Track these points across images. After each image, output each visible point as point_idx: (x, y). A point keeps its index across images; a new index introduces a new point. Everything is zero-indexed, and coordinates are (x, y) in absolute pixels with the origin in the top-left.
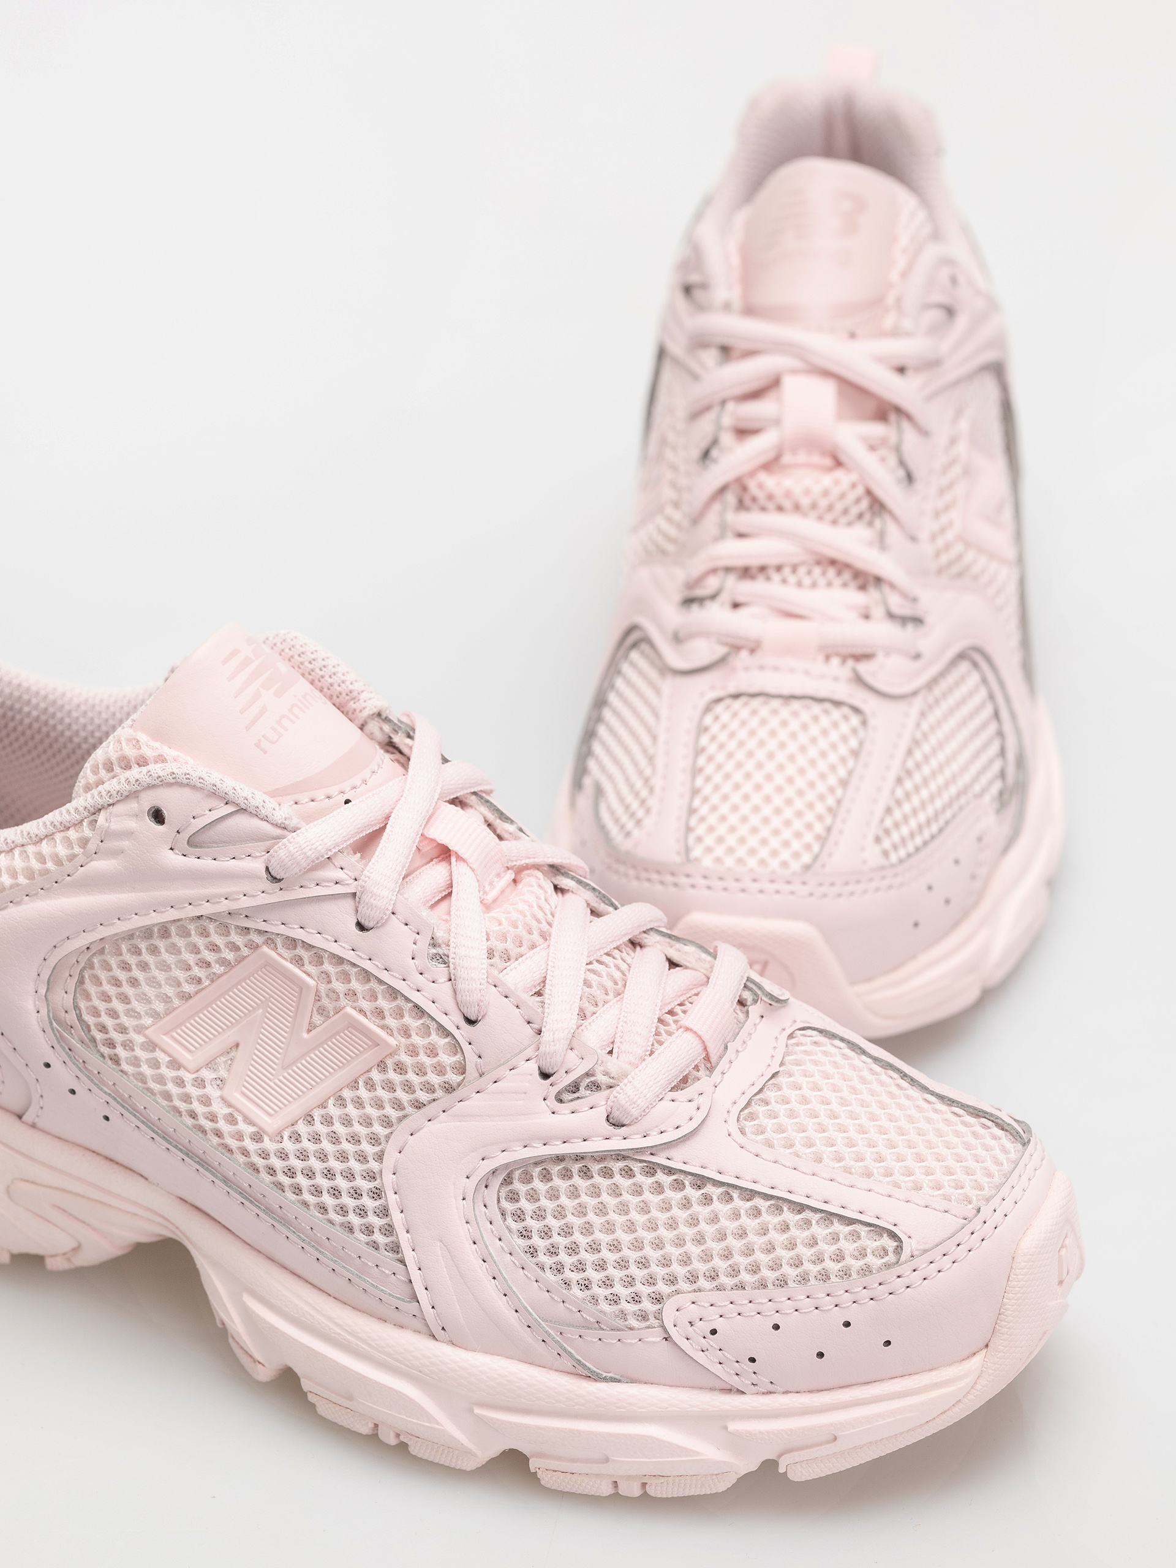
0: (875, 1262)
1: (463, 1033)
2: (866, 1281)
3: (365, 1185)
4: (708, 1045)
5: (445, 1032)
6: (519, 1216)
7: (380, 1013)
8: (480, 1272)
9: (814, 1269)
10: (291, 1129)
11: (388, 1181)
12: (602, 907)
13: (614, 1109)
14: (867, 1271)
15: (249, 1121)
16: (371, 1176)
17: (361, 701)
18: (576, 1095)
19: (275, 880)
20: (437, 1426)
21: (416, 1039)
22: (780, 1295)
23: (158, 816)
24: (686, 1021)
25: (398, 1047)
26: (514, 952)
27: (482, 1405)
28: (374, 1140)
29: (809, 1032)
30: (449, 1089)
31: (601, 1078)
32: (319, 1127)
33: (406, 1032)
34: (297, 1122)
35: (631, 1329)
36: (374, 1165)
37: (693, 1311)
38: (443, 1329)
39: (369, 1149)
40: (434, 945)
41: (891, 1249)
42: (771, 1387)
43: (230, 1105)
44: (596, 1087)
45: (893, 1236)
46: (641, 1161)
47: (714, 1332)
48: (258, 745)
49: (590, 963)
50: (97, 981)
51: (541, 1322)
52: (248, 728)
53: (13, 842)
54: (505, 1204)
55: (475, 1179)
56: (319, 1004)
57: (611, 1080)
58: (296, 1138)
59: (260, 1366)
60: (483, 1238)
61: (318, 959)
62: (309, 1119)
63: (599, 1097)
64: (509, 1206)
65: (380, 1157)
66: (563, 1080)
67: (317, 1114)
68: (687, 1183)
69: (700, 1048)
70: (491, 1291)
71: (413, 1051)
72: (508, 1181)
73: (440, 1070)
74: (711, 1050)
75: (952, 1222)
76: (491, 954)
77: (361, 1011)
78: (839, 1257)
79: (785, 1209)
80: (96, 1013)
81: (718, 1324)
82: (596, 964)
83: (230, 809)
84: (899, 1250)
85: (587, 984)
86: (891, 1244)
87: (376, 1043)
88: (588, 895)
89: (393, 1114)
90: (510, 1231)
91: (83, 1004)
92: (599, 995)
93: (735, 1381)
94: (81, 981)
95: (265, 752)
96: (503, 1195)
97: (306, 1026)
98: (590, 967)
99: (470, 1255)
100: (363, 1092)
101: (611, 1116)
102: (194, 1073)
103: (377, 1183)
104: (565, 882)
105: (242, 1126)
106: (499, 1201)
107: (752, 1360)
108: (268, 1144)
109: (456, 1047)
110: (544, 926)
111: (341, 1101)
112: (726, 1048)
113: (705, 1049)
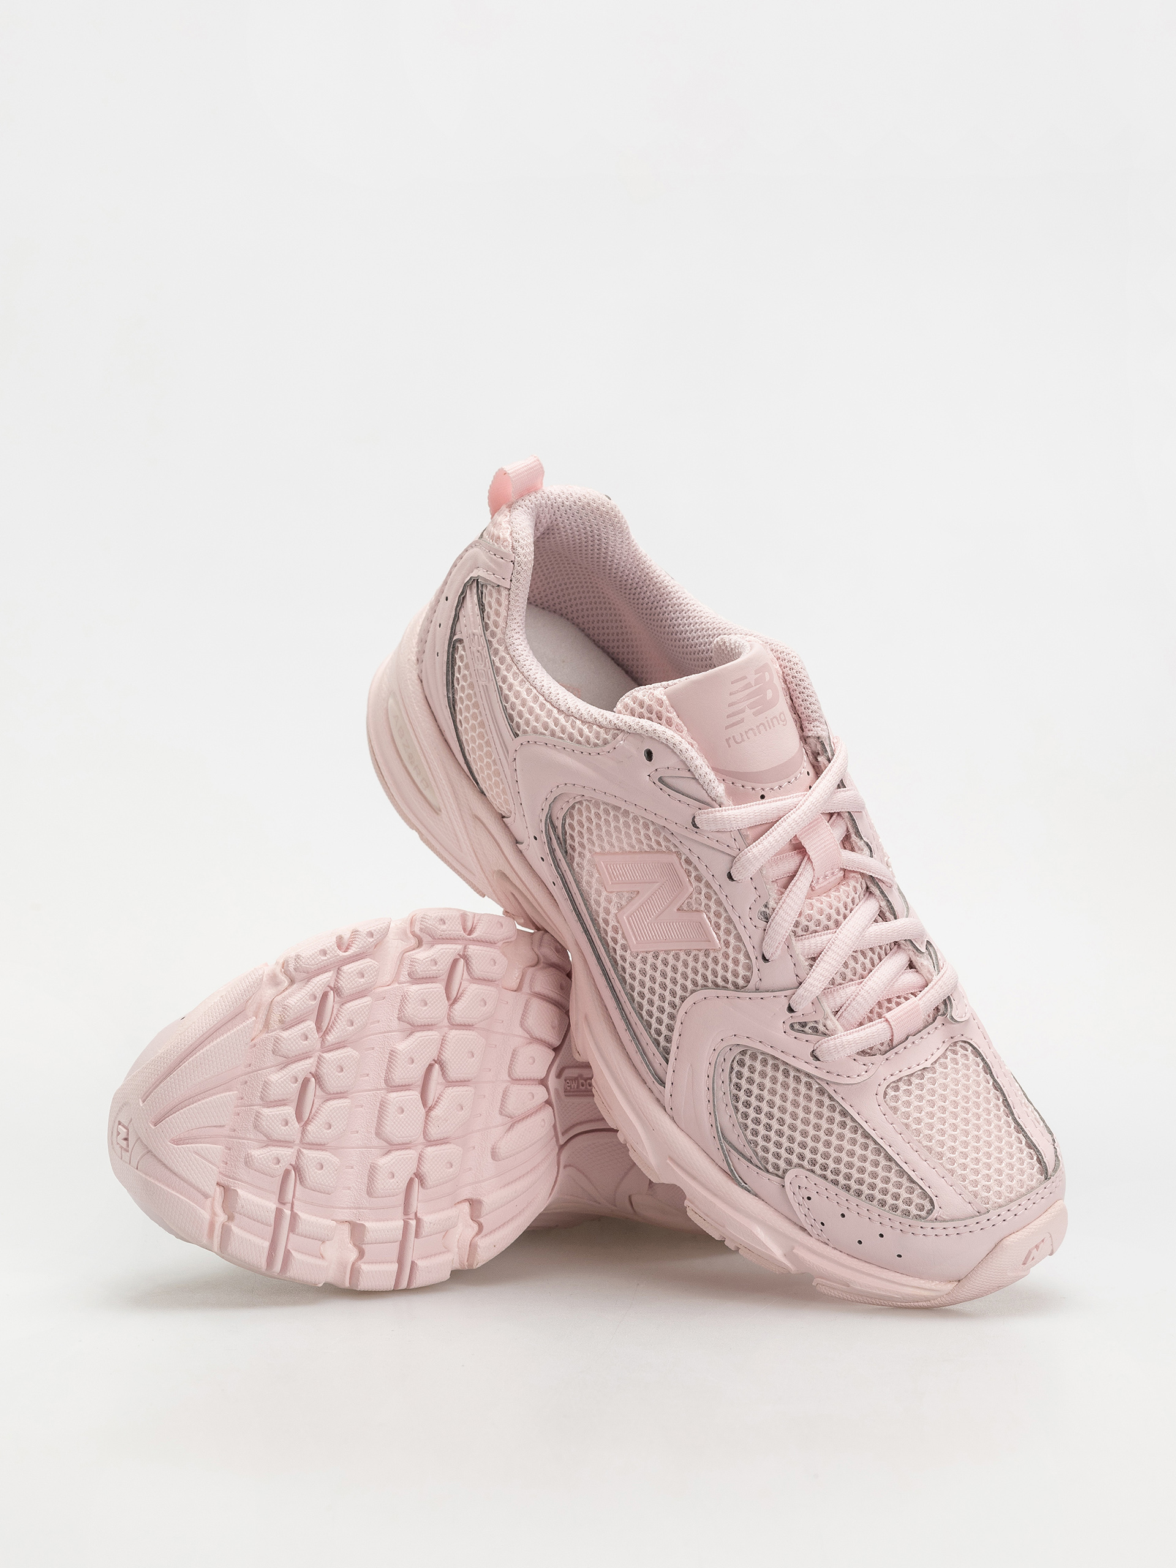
0: (914, 1211)
1: (757, 963)
2: (903, 1220)
3: (668, 1009)
4: (895, 1035)
5: (747, 956)
6: (740, 1075)
7: (717, 926)
8: (704, 1095)
9: (879, 1196)
10: (645, 954)
11: (680, 1015)
12: (888, 914)
13: (818, 1050)
14: (907, 1213)
15: (624, 937)
16: (673, 1006)
17: (812, 725)
18: (802, 1029)
19: (694, 825)
20: (645, 1154)
21: (730, 951)
22: (854, 1200)
23: (649, 755)
24: (888, 1015)
25: (720, 949)
26: (812, 927)
27: (671, 1159)
28: (684, 988)
29: (967, 1046)
30: (736, 987)
31: (821, 1028)
32: (659, 963)
33: (727, 944)
34: (650, 952)
35: (768, 1171)
36: (677, 1001)
37: (804, 1183)
38: (671, 1109)
39: (679, 992)
40: (766, 906)
41: (926, 1209)
42: (827, 1241)
43: (618, 922)
44: (815, 1030)
45: (932, 1203)
46: (819, 1084)
47: (809, 1198)
48: (727, 740)
49: (856, 952)
50: (580, 812)
51: (722, 1139)
52: (727, 728)
53: (572, 712)
54: (735, 1064)
55: (724, 1044)
56: (690, 900)
57: (826, 1031)
58: (644, 961)
59: (578, 1054)
60: (714, 1076)
61: (699, 879)
62: (656, 957)
63: (813, 1038)
64: (736, 1068)
65: (683, 999)
66: (798, 1017)
67: (662, 956)
68: (838, 1110)
69: (889, 1034)
70: (704, 1108)
71: (726, 956)
72: (743, 1053)
73: (735, 974)
74: (895, 1038)
75: (970, 1210)
76: (797, 924)
77: (709, 918)
78: (896, 1197)
79: (882, 1154)
80: (573, 828)
81: (814, 1196)
82: (859, 953)
83: (688, 775)
84: (930, 1212)
85: (846, 965)
86: (928, 1206)
87: (709, 940)
88: (883, 903)
89: (700, 981)
90: (731, 1081)
91: (568, 821)
92: (849, 975)
93: (808, 1228)
94: (573, 807)
95: (729, 747)
96: (737, 1059)
97: (678, 906)
98: (854, 954)
99: (703, 1083)
100: (690, 960)
101: (815, 1052)
102: (609, 892)
103: (674, 1011)
104: (873, 888)
105: (619, 937)
106: (733, 1061)
107: (823, 1224)
108: (628, 955)
109: (749, 968)
110: (840, 918)
111: (677, 957)
112: (907, 1038)
113: (892, 1036)
